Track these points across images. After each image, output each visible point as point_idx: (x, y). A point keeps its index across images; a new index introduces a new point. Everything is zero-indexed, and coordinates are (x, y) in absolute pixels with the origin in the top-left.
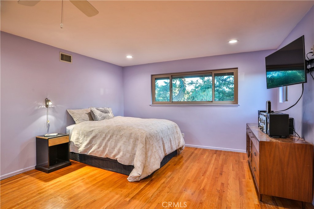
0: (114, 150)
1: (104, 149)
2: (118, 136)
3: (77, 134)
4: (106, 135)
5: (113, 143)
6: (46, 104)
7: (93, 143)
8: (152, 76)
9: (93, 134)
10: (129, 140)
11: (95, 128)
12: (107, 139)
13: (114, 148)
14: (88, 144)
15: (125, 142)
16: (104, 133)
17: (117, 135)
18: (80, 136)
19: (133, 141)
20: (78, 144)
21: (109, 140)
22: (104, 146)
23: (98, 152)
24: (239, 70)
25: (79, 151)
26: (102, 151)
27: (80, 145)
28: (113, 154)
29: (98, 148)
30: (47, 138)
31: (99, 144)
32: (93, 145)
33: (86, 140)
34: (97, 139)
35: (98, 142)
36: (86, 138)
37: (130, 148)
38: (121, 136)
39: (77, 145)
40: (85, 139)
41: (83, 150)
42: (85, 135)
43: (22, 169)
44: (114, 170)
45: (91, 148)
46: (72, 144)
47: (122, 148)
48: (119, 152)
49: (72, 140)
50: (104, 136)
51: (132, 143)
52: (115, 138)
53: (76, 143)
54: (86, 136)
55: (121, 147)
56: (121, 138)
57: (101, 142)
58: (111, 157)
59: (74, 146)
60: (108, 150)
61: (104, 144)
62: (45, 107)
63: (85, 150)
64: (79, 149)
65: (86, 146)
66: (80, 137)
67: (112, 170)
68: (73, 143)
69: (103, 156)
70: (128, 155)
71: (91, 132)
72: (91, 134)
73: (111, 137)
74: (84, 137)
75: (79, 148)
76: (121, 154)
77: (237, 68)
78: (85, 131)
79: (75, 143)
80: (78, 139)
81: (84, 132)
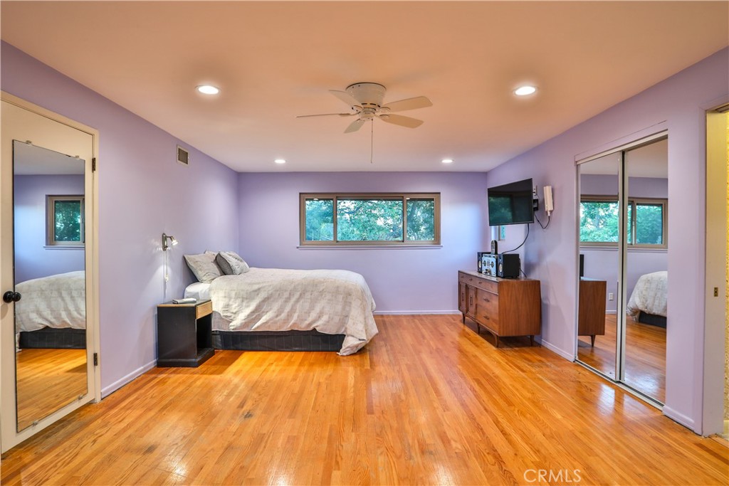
0: (309, 316)
1: (288, 315)
2: (316, 294)
3: (225, 297)
4: (290, 294)
5: (307, 305)
6: (163, 243)
7: (263, 310)
8: (300, 194)
9: (263, 295)
10: (335, 297)
11: (264, 285)
12: (293, 300)
13: (308, 313)
14: (253, 312)
15: (329, 300)
16: (286, 291)
17: (312, 291)
18: (233, 300)
19: (343, 298)
20: (229, 314)
21: (298, 301)
22: (288, 312)
23: (275, 323)
24: (442, 196)
25: (232, 328)
26: (284, 320)
27: (233, 316)
28: (307, 322)
29: (277, 316)
30: (194, 305)
31: (278, 310)
32: (263, 312)
33: (248, 306)
34: (273, 301)
35: (276, 306)
36: (248, 302)
37: (339, 308)
38: (321, 293)
39: (226, 316)
40: (244, 304)
41: (241, 324)
42: (243, 298)
43: (142, 368)
44: (303, 349)
45: (258, 318)
46: (217, 316)
47: (326, 310)
48: (319, 317)
49: (215, 309)
50: (286, 295)
51: (341, 300)
52: (309, 297)
53: (225, 314)
54: (247, 299)
55: (323, 308)
56: (322, 295)
57: (281, 305)
58: (303, 327)
59: (221, 318)
60: (298, 316)
61: (287, 309)
62: (162, 249)
63: (246, 323)
64: (231, 324)
65: (249, 316)
66: (231, 303)
67: (300, 349)
68: (220, 314)
69: (285, 328)
70: (337, 319)
71: (258, 291)
72: (258, 294)
73: (301, 295)
74: (243, 301)
75: (231, 322)
76: (325, 318)
77: (439, 193)
78: (243, 290)
79: (222, 314)
80: (228, 306)
81: (242, 293)
